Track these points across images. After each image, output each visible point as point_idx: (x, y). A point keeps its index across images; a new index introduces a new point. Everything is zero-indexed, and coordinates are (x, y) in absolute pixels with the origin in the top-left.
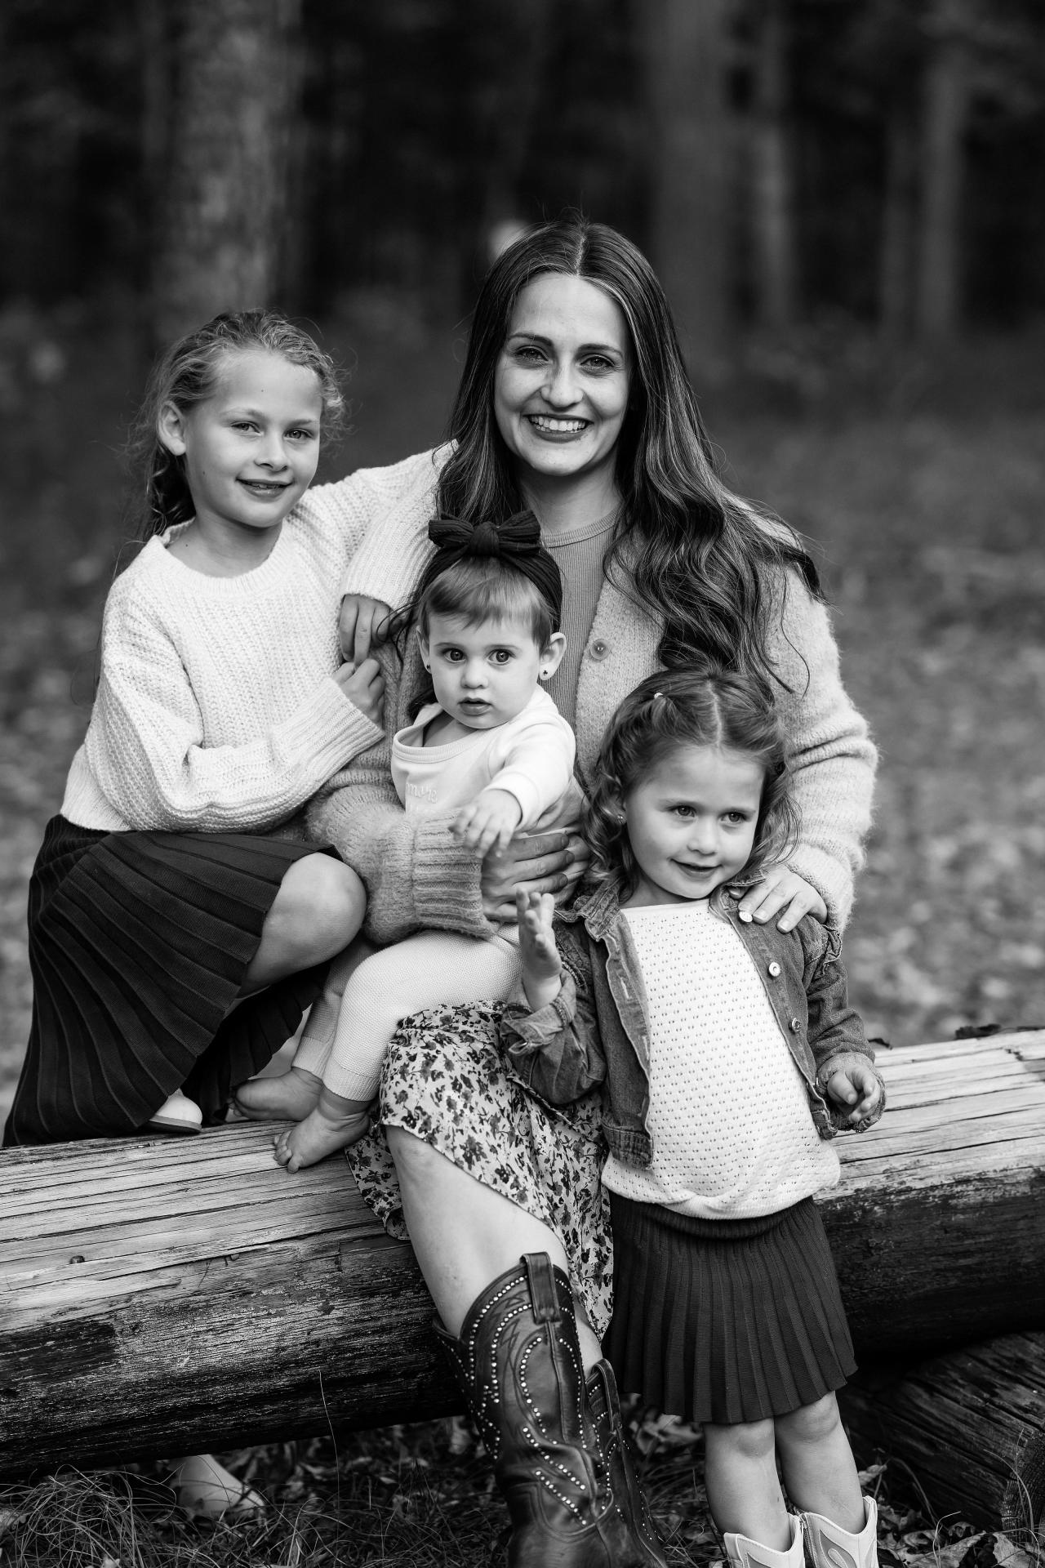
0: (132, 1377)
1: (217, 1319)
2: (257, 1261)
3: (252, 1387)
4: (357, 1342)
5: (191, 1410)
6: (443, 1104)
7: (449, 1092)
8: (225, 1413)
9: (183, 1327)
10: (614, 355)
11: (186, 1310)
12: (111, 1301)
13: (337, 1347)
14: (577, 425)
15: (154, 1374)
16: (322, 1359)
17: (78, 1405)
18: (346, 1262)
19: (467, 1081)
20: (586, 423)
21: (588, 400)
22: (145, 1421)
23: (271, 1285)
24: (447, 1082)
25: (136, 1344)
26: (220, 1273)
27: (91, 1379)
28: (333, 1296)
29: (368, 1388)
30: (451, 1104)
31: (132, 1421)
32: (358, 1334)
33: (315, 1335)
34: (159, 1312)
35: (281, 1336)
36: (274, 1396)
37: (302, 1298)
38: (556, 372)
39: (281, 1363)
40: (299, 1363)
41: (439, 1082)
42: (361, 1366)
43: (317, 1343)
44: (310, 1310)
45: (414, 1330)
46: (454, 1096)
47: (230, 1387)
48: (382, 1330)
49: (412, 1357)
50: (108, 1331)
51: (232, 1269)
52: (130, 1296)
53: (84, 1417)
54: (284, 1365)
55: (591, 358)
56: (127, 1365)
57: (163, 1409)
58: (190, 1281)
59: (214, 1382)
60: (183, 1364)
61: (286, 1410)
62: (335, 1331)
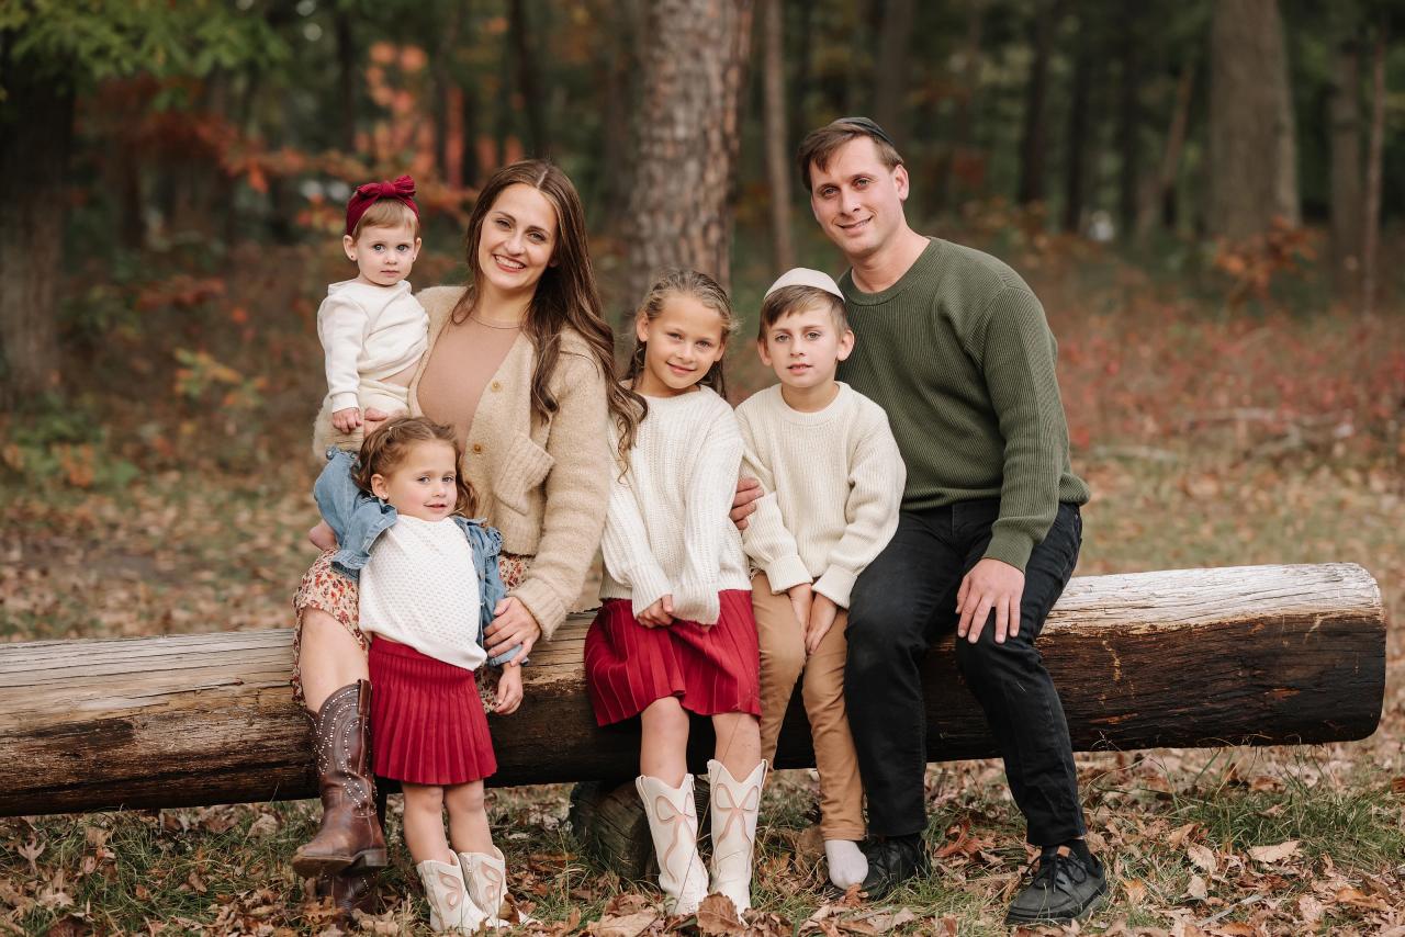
0: (143, 752)
1: (189, 724)
2: (211, 694)
3: (211, 764)
4: (269, 743)
5: (178, 774)
6: (329, 596)
7: (332, 589)
8: (198, 777)
9: (170, 726)
10: (546, 235)
11: (172, 718)
12: (131, 710)
13: (258, 745)
14: (518, 265)
15: (155, 751)
16: (250, 751)
17: (115, 766)
18: (262, 699)
19: (340, 582)
20: (524, 266)
21: (527, 254)
22: (155, 778)
23: (219, 708)
24: (330, 584)
25: (145, 734)
26: (191, 700)
27: (120, 751)
28: (254, 717)
29: (278, 770)
30: (333, 595)
31: (143, 778)
32: (269, 739)
33: (245, 737)
34: (157, 718)
35: (226, 737)
36: (223, 770)
37: (237, 717)
38: (514, 236)
39: (225, 752)
40: (237, 753)
41: (326, 585)
42: (272, 757)
43: (246, 742)
44: (241, 723)
45: (301, 739)
46: (335, 591)
47: (198, 763)
48: (282, 738)
49: (300, 754)
50: (129, 726)
51: (198, 698)
52: (141, 708)
53: (119, 772)
54: (228, 753)
55: (534, 233)
56: (140, 745)
57: (161, 773)
58: (175, 703)
59: (189, 759)
60: (171, 747)
61: (232, 779)
62: (256, 736)
